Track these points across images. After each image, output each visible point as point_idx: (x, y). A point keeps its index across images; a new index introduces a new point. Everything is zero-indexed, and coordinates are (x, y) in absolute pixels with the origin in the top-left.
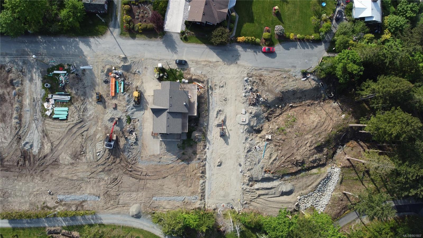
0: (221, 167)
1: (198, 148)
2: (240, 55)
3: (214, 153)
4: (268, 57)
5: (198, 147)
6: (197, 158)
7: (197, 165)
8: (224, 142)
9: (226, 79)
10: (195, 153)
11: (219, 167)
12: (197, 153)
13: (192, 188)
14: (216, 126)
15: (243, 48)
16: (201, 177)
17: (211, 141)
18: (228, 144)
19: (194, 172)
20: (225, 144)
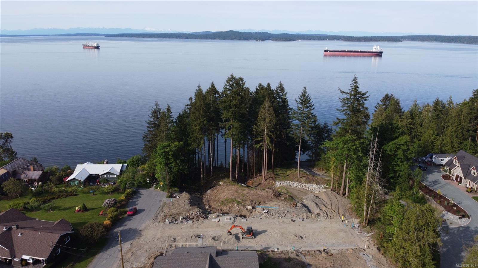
0: (302, 235)
1: (279, 256)
2: (130, 228)
3: (283, 243)
4: (142, 213)
5: (276, 257)
6: (297, 257)
7: (307, 257)
8: (263, 233)
9: (163, 237)
10: (289, 260)
11: (304, 238)
12: (287, 257)
13: (350, 259)
14: (238, 242)
15: (120, 226)
16: (327, 253)
17: (264, 247)
18: (265, 231)
19: (322, 260)
20: (265, 233)
